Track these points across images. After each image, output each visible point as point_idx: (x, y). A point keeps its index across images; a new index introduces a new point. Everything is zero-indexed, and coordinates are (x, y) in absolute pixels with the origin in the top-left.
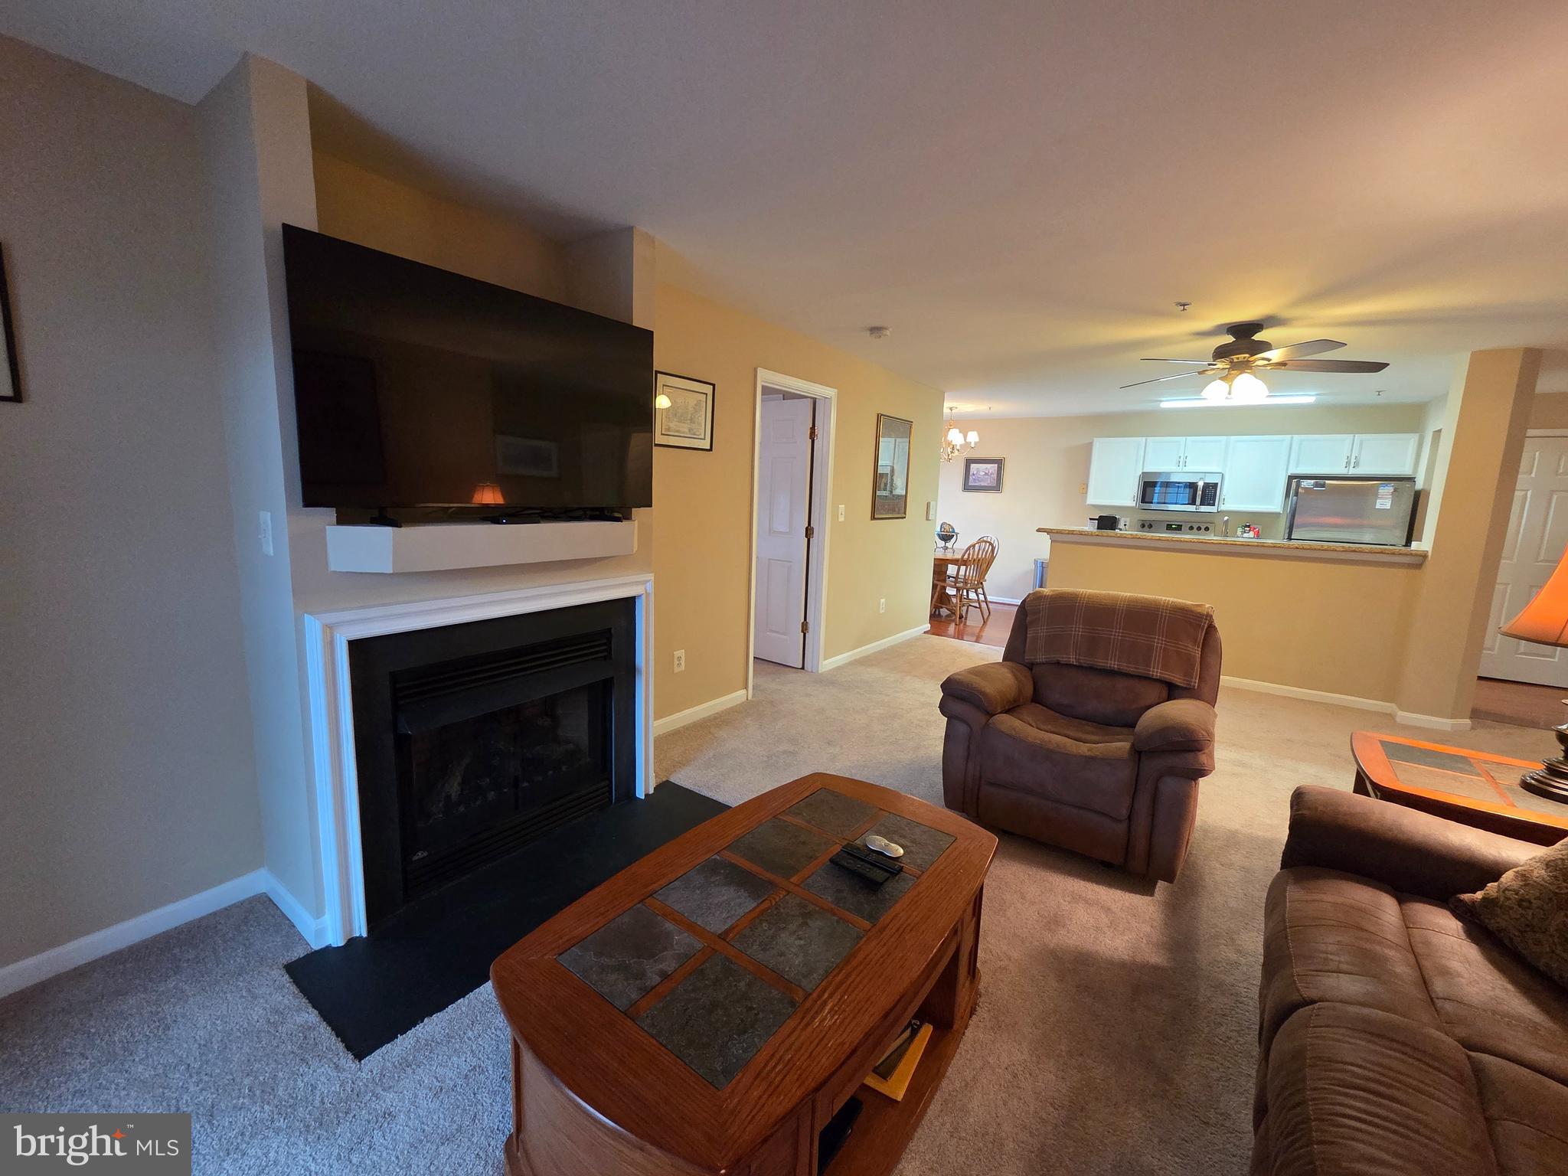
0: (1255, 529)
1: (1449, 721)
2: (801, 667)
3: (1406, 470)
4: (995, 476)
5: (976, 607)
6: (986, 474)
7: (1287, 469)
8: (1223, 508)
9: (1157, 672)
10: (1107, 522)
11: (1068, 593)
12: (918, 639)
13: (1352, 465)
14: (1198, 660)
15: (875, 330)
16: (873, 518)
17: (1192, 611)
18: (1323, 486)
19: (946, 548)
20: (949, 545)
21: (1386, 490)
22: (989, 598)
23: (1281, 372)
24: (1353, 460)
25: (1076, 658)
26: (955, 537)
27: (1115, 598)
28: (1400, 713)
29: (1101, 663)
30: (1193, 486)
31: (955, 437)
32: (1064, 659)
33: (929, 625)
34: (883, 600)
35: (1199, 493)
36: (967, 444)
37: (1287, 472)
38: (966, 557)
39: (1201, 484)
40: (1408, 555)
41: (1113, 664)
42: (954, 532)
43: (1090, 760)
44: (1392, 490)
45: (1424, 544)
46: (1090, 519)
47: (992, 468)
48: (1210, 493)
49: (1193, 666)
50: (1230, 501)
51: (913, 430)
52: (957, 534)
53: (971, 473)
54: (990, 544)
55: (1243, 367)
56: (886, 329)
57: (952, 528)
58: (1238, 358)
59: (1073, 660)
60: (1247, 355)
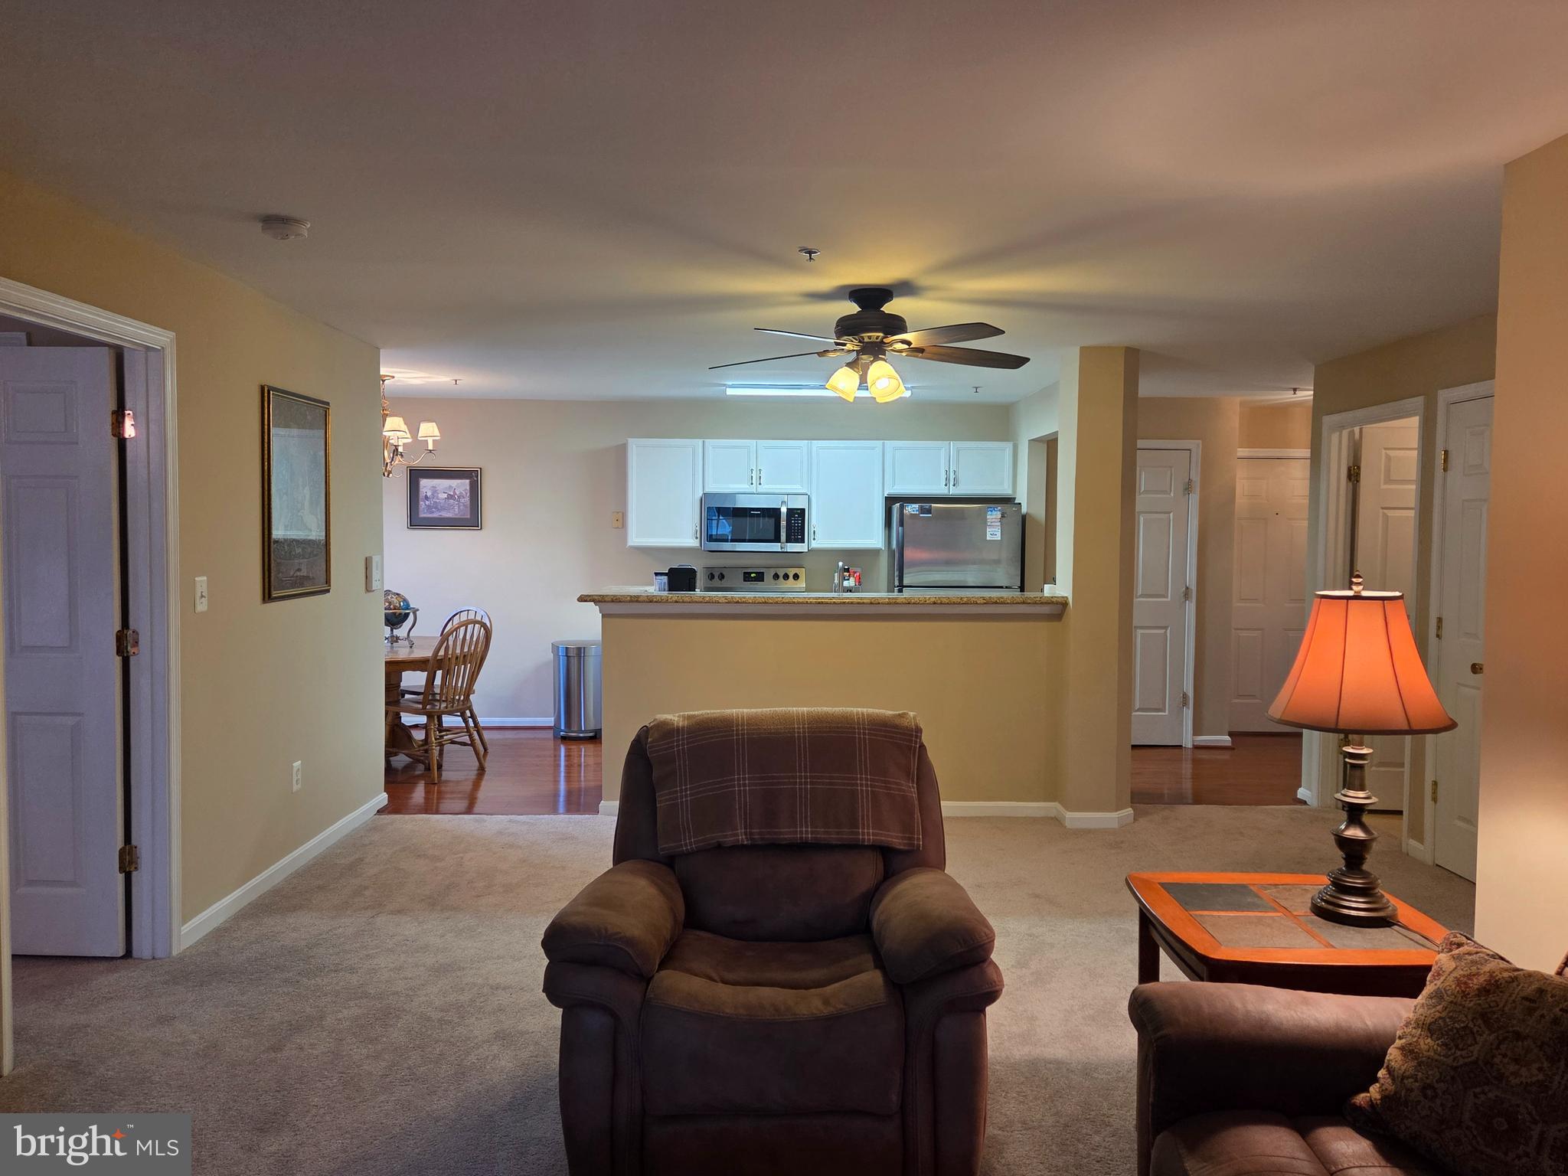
0: (855, 573)
1: (1115, 815)
2: (121, 953)
3: (1005, 490)
4: (467, 499)
5: (464, 744)
6: (450, 497)
7: (883, 491)
8: (814, 545)
9: (868, 834)
10: (680, 579)
11: (715, 719)
12: (371, 828)
13: (952, 483)
14: (916, 802)
15: (276, 223)
16: (268, 596)
17: (896, 726)
18: (929, 511)
19: (394, 639)
20: (401, 632)
21: (994, 515)
22: (483, 721)
23: (919, 362)
24: (952, 476)
25: (746, 834)
26: (411, 616)
27: (788, 719)
28: (1069, 815)
29: (786, 833)
30: (773, 513)
31: (395, 429)
32: (729, 840)
33: (385, 795)
34: (297, 764)
35: (783, 523)
36: (418, 444)
37: (884, 494)
38: (442, 653)
39: (784, 510)
40: (1049, 603)
41: (806, 832)
42: (408, 607)
43: (830, 1023)
44: (1000, 516)
45: (1062, 587)
46: (656, 574)
47: (462, 486)
48: (796, 524)
49: (911, 814)
50: (822, 535)
51: (331, 418)
52: (415, 612)
53: (422, 495)
54: (483, 625)
55: (876, 350)
56: (297, 221)
57: (405, 600)
58: (870, 337)
59: (742, 838)
60: (881, 335)
